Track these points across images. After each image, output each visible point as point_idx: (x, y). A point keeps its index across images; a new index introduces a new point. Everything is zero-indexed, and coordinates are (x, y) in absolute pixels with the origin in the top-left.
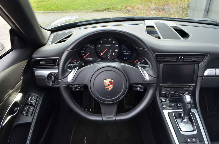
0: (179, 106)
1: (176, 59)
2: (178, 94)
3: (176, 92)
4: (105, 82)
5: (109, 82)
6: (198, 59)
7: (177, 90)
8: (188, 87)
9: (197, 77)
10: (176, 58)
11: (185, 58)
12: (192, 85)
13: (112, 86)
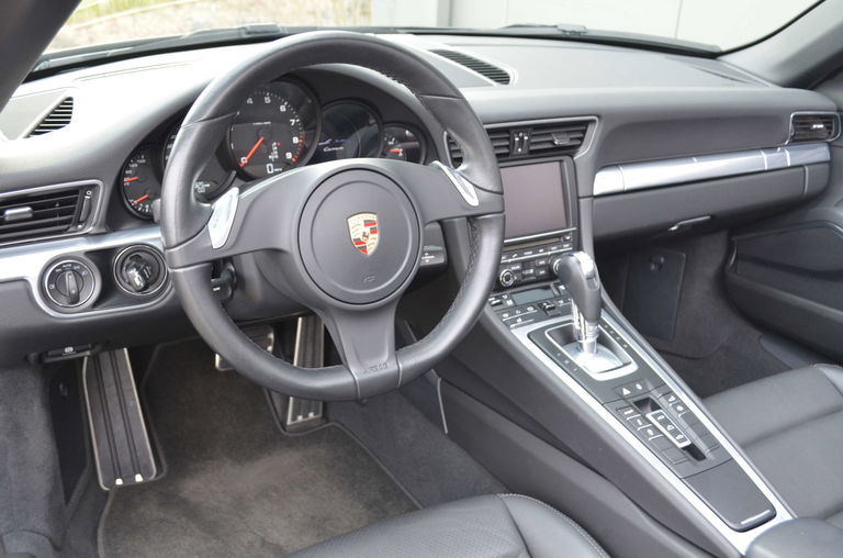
0: (550, 309)
1: (508, 147)
2: (532, 271)
3: (525, 264)
4: (351, 226)
5: (367, 223)
6: (571, 139)
7: (529, 255)
8: (557, 240)
9: (578, 203)
10: (507, 143)
11: (533, 141)
12: (567, 233)
13: (376, 236)
